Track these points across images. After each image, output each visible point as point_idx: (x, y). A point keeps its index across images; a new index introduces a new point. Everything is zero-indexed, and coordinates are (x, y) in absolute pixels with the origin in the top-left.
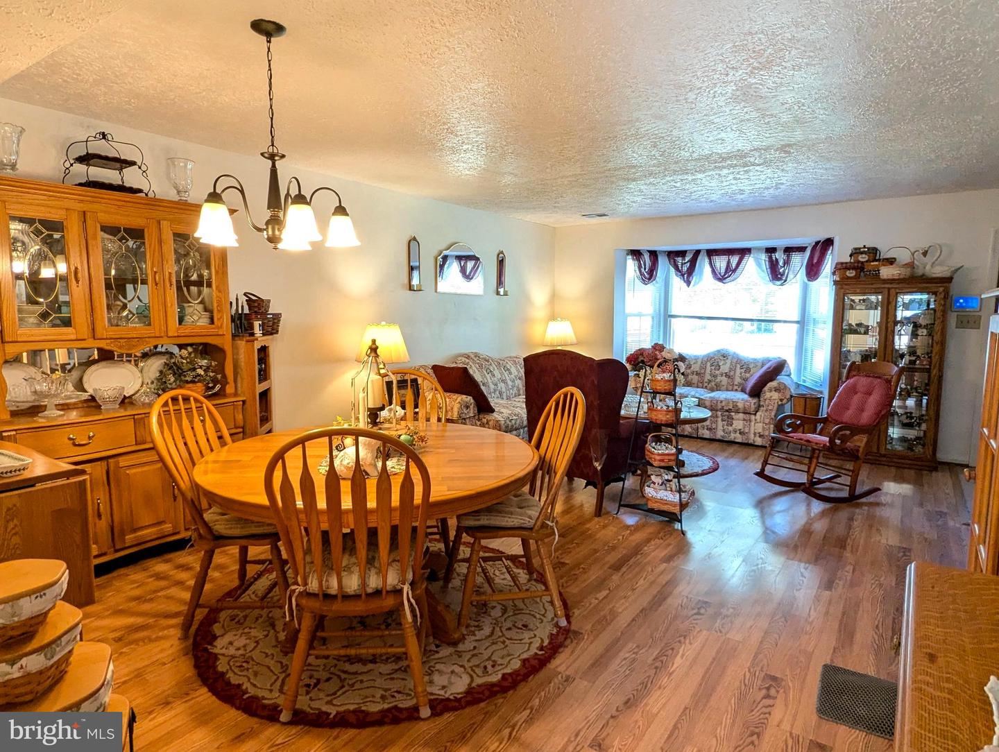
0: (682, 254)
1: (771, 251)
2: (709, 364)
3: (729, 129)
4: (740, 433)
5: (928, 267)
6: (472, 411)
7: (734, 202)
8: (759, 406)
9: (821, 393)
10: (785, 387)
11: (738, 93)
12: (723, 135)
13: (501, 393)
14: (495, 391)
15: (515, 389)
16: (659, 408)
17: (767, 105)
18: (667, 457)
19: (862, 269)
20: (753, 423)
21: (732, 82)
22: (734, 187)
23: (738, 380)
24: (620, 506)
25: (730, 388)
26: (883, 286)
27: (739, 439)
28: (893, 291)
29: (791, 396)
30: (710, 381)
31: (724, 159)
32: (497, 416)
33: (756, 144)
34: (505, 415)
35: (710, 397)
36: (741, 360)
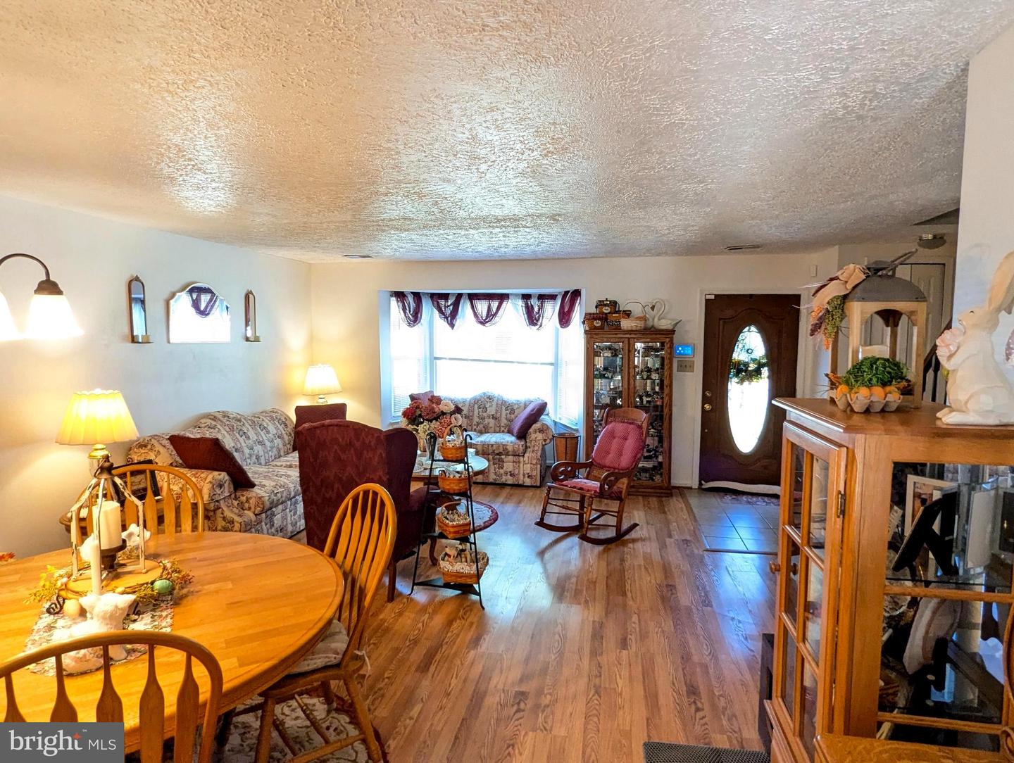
0: (445, 296)
1: (526, 297)
2: (476, 406)
3: (511, 198)
4: (511, 475)
5: (656, 320)
6: (227, 491)
7: (497, 254)
8: (526, 447)
9: (577, 430)
10: (548, 428)
11: (529, 170)
12: (504, 201)
13: (258, 458)
14: (251, 455)
15: (275, 450)
16: (451, 476)
17: (550, 183)
18: (462, 528)
19: (606, 319)
20: (521, 465)
21: (525, 160)
22: (501, 243)
23: (504, 422)
24: (414, 584)
25: (498, 429)
26: (625, 336)
27: (510, 480)
28: (632, 341)
29: (553, 437)
30: (478, 424)
31: (499, 221)
32: (259, 491)
33: (531, 211)
34: (269, 488)
35: (481, 442)
36: (505, 402)
